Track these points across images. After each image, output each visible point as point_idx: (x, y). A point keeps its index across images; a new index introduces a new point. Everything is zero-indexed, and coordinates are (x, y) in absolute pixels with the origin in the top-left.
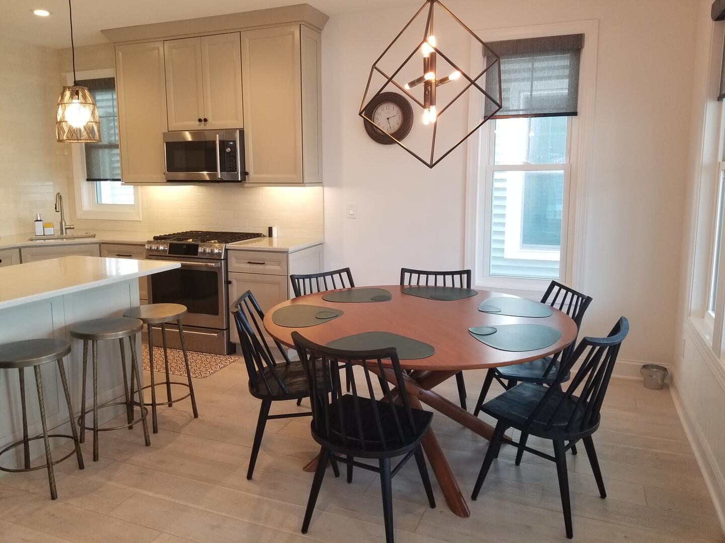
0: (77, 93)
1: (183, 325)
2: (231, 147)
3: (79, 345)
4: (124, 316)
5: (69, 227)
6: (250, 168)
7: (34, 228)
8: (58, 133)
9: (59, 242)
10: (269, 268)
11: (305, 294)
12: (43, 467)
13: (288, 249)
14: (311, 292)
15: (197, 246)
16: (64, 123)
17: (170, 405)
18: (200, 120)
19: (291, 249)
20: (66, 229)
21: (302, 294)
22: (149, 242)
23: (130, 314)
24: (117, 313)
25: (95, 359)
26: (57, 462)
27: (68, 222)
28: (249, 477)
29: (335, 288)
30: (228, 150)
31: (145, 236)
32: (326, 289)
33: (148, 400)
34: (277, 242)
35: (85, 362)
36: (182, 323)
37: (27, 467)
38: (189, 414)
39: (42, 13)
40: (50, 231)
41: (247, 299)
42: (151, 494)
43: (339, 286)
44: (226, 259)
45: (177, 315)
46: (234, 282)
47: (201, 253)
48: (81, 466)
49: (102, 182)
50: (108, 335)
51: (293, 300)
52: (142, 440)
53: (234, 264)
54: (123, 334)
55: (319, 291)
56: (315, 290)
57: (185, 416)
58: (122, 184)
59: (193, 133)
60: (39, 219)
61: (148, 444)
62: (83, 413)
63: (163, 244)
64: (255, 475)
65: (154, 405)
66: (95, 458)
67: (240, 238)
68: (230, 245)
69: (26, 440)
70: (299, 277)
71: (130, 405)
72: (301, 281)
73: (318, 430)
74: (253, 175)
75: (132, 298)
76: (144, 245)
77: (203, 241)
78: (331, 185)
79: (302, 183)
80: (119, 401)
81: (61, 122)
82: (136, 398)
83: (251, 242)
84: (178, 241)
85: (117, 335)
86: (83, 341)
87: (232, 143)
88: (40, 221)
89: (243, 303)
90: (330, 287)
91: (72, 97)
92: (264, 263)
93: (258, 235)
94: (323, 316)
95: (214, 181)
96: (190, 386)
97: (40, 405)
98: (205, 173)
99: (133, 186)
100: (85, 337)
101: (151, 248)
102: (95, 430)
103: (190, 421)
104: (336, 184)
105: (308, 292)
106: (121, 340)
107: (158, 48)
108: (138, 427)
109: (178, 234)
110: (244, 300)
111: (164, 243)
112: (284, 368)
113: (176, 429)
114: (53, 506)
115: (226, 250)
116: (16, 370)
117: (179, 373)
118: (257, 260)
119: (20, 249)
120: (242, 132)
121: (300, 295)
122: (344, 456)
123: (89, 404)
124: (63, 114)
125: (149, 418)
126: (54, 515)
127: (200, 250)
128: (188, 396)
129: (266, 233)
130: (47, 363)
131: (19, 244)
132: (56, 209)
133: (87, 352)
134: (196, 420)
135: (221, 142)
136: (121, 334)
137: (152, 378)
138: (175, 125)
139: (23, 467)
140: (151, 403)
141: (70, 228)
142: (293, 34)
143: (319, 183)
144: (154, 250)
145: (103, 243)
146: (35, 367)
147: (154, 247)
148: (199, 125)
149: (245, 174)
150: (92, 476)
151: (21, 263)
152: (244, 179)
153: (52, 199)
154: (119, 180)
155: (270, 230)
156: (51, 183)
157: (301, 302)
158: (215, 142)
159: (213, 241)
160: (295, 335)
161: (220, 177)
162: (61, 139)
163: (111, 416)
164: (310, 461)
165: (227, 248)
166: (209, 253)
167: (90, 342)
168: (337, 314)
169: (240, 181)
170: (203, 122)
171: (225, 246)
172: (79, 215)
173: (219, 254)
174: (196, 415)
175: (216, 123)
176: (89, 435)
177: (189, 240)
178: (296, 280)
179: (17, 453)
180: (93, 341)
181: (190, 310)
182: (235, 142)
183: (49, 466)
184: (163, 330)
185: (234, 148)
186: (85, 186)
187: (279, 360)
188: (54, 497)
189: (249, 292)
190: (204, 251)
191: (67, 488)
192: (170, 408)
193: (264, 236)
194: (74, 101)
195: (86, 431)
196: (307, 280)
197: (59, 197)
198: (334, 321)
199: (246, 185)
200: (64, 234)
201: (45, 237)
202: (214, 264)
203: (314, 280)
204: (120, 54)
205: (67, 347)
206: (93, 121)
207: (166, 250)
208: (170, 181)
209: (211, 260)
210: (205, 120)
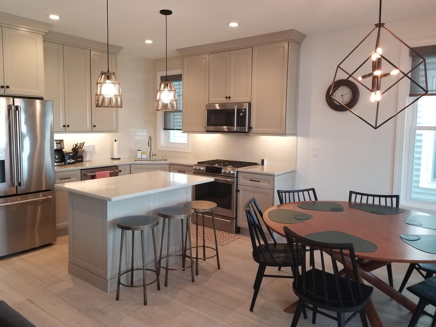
0: (167, 85)
1: (214, 214)
2: (243, 112)
3: (161, 220)
4: (184, 206)
5: (154, 154)
6: (253, 124)
7: (137, 154)
8: (157, 106)
9: (148, 162)
10: (262, 184)
11: (286, 202)
12: (141, 286)
13: (275, 174)
14: (290, 202)
15: (221, 169)
16: (160, 101)
17: (204, 260)
18: (226, 98)
19: (276, 174)
20: (152, 155)
21: (284, 202)
22: (195, 165)
23: (185, 206)
24: (180, 204)
25: (169, 229)
26: (149, 285)
27: (153, 152)
28: (251, 310)
29: (305, 200)
30: (241, 114)
31: (193, 162)
32: (299, 201)
33: (194, 256)
34: (267, 169)
35: (163, 230)
36: (214, 213)
37: (132, 285)
38: (215, 267)
39: (149, 42)
40: (144, 156)
41: (253, 203)
42: (196, 310)
43: (307, 199)
44: (237, 177)
45: (212, 208)
46: (241, 191)
47: (223, 173)
48: (159, 289)
49: (171, 131)
50: (177, 217)
51: (278, 206)
52: (190, 278)
53: (241, 180)
54: (184, 217)
55: (294, 201)
56: (292, 201)
57: (213, 268)
58: (182, 133)
59: (220, 105)
60: (139, 150)
61: (193, 281)
62: (161, 258)
63: (202, 166)
64: (254, 309)
65: (197, 258)
66: (166, 285)
67: (245, 165)
68: (240, 169)
69: (132, 270)
70: (282, 192)
71: (184, 256)
72: (284, 194)
73: (297, 288)
74: (254, 129)
75: (188, 196)
76: (193, 167)
77: (224, 166)
78: (302, 136)
79: (284, 134)
80: (178, 253)
81: (159, 100)
82: (188, 253)
83: (251, 168)
84: (210, 165)
85: (181, 217)
86: (163, 218)
88: (140, 150)
89: (250, 205)
90: (302, 200)
91: (164, 87)
92: (259, 181)
93: (255, 164)
94: (299, 218)
95: (230, 132)
96: (217, 250)
97: (143, 252)
98: (225, 127)
99: (187, 134)
100: (165, 216)
101: (196, 168)
102: (167, 269)
103: (216, 271)
104: (306, 135)
105: (288, 201)
106: (182, 220)
107: (206, 58)
108: (188, 271)
109: (210, 161)
110: (251, 203)
111: (203, 166)
112: (273, 247)
113: (208, 275)
114: (145, 308)
115: (237, 172)
116: (131, 232)
117: (208, 241)
118: (255, 179)
119: (130, 165)
120: (250, 104)
121: (283, 203)
122: (311, 306)
123: (164, 253)
124: (160, 96)
125: (194, 266)
126: (146, 314)
127: (223, 171)
128: (215, 256)
129: (260, 163)
130: (147, 229)
131: (130, 163)
132: (148, 144)
133: (165, 225)
134: (219, 270)
135: (238, 110)
136: (183, 217)
137: (197, 243)
138: (212, 100)
139: (130, 285)
140: (196, 257)
141: (154, 155)
142: (284, 47)
143: (295, 134)
144: (198, 170)
145: (171, 164)
146: (141, 231)
147: (198, 168)
148: (226, 100)
149: (250, 128)
150: (164, 295)
151: (130, 174)
152: (249, 131)
153: (146, 139)
154: (181, 130)
155: (263, 161)
156: (146, 131)
157: (283, 207)
158: (234, 110)
159: (229, 166)
160: (285, 229)
161: (236, 130)
162: (158, 109)
163: (174, 262)
164: (288, 306)
166: (227, 173)
167: (167, 219)
168: (308, 218)
169: (247, 132)
170: (228, 99)
171: (237, 170)
172: (158, 148)
173: (233, 174)
174: (219, 268)
175: (235, 99)
176: (163, 272)
177: (216, 165)
178: (281, 193)
179: (127, 276)
180: (169, 219)
181: (218, 206)
182: (245, 110)
183: (144, 286)
184: (203, 216)
185: (245, 113)
186: (162, 133)
187: (271, 242)
188: (145, 304)
189: (254, 199)
190: (225, 172)
191: (152, 300)
192: (204, 261)
193: (259, 165)
194: (166, 89)
195: (161, 268)
196: (287, 194)
197: (150, 138)
198: (307, 221)
199: (251, 134)
200: (151, 158)
201: (142, 160)
202: (230, 180)
203: (291, 194)
204: (186, 61)
205: (156, 222)
206: (174, 100)
207: (204, 170)
208: (208, 132)
209: (229, 177)
210: (229, 97)
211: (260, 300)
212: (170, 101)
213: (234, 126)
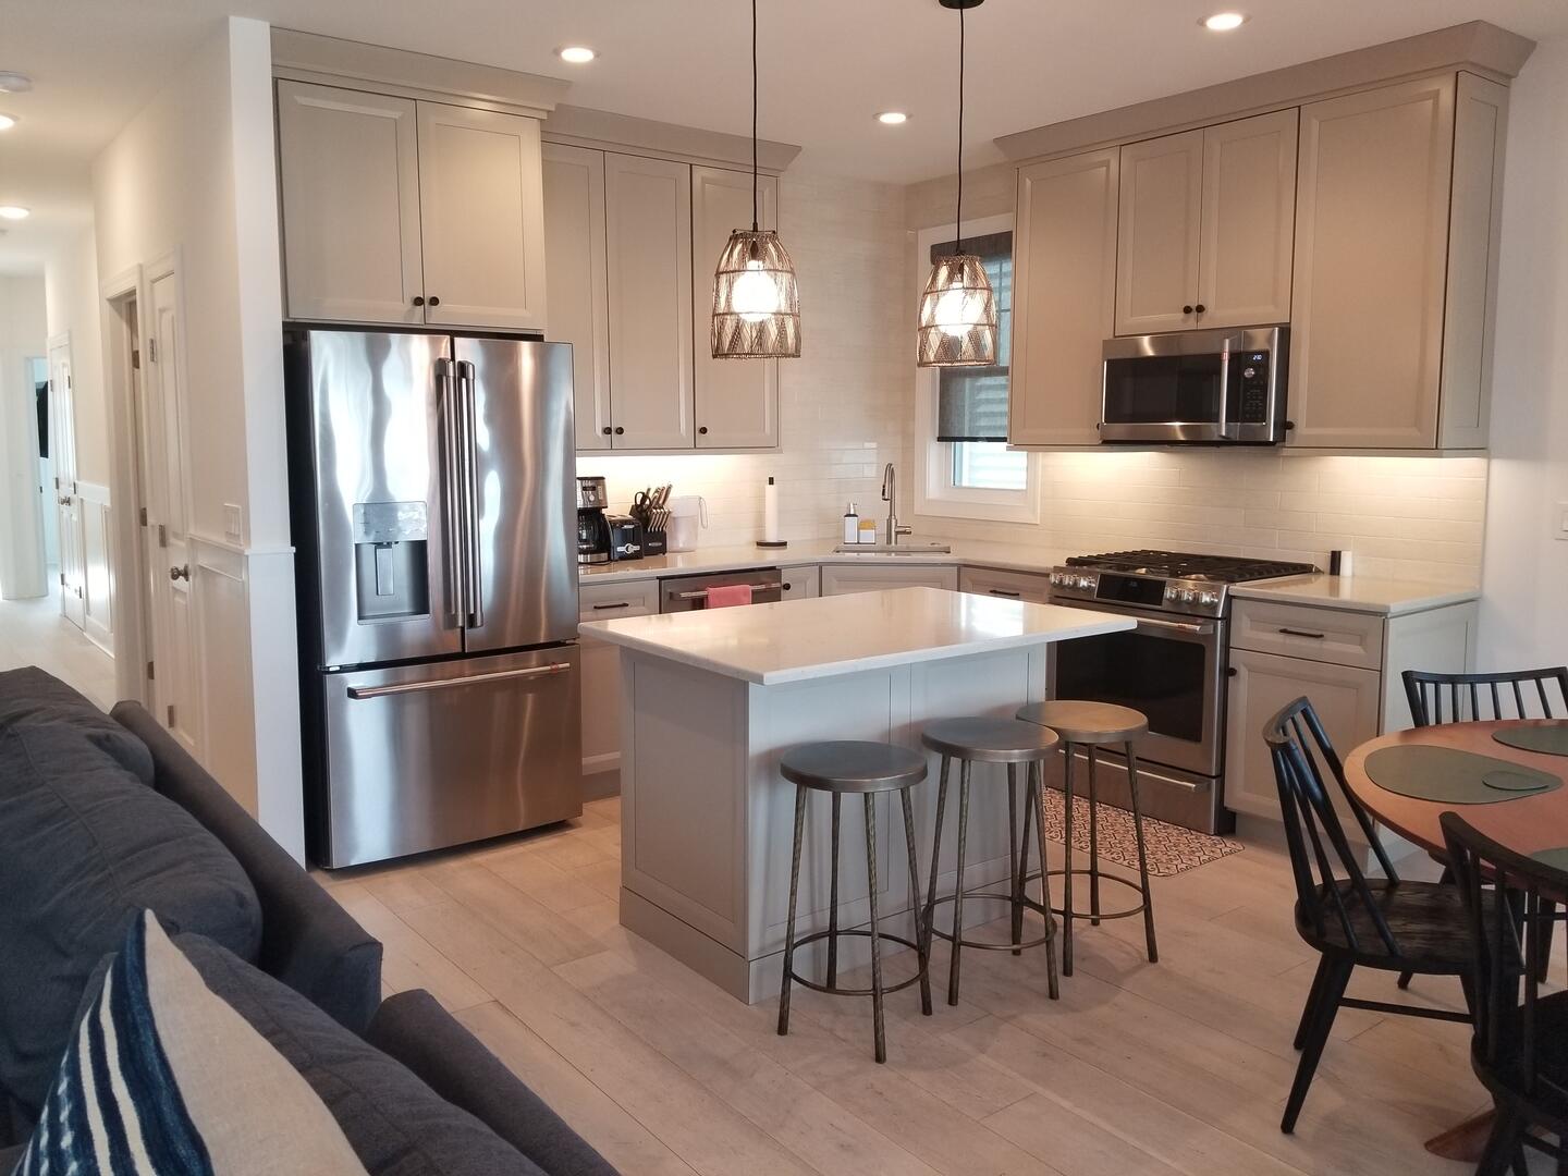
0: (961, 270)
1: (1137, 758)
2: (1256, 366)
3: (934, 761)
4: (1017, 718)
5: (903, 529)
6: (1298, 411)
7: (842, 528)
8: (921, 347)
9: (883, 557)
10: (1332, 647)
11: (1438, 721)
12: (864, 993)
13: (1388, 608)
14: (1455, 719)
15: (1161, 586)
16: (933, 330)
17: (1095, 923)
18: (1187, 310)
19: (1395, 608)
20: (897, 533)
21: (1432, 721)
22: (1057, 569)
23: (1023, 720)
24: (1003, 709)
25: (965, 797)
26: (891, 990)
27: (900, 520)
28: (1288, 1126)
29: (1522, 715)
30: (1250, 372)
31: (1049, 557)
32: (1498, 716)
33: (1057, 903)
34: (1351, 587)
35: (941, 800)
36: (1138, 752)
37: (830, 986)
38: (1139, 953)
40: (868, 536)
41: (1299, 717)
42: (1066, 1104)
43: (1534, 711)
44: (1227, 619)
45: (1127, 731)
46: (1243, 672)
47: (1170, 600)
48: (927, 1009)
49: (965, 443)
50: (992, 754)
51: (1406, 733)
52: (1043, 983)
53: (1246, 631)
54: (1021, 756)
55: (1475, 717)
56: (1466, 715)
57: (1128, 953)
58: (1009, 449)
59: (1159, 338)
60: (852, 513)
61: (1053, 994)
62: (932, 902)
63: (1085, 575)
64: (1299, 1126)
65: (1067, 913)
66: (952, 999)
67: (1261, 574)
68: (1238, 588)
69: (833, 933)
70: (1425, 679)
71: (1019, 901)
72: (1430, 688)
74: (1303, 430)
75: (1032, 683)
76: (1048, 575)
77: (1174, 574)
78: (1513, 454)
79: (1433, 449)
80: (995, 889)
81: (927, 327)
82: (1033, 891)
83: (1286, 584)
84: (1118, 570)
85: (1010, 756)
86: (941, 756)
87: (1259, 357)
88: (855, 515)
90: (1509, 712)
91: (950, 279)
92: (1321, 636)
93: (1304, 569)
94: (1502, 784)
95: (1194, 443)
96: (1145, 890)
97: (870, 871)
98: (1178, 424)
99: (1025, 453)
100: (947, 750)
101: (1061, 581)
102: (956, 942)
103: (1139, 968)
104: (1528, 450)
105: (1447, 717)
106: (1011, 767)
107: (1107, 164)
108: (1034, 958)
109: (1117, 555)
110: (1293, 719)
111: (1090, 574)
113: (1112, 978)
114: (878, 1073)
115: (1229, 598)
116: (827, 796)
117: (1109, 856)
118: (1307, 625)
119: (820, 566)
120: (1285, 332)
121: (1427, 724)
123: (946, 882)
124: (933, 311)
125: (1058, 940)
126: (881, 1094)
127: (1169, 593)
128: (1138, 910)
129: (1323, 563)
130: (884, 788)
131: (820, 558)
132: (883, 494)
133: (946, 781)
134: (1153, 966)
135: (1234, 356)
136: (1017, 756)
137: (1068, 857)
138: (1128, 324)
139: (824, 983)
140: (1063, 909)
141: (904, 532)
142: (1436, 95)
143: (1480, 449)
144: (1068, 586)
145: (965, 566)
146: (866, 795)
147: (1068, 580)
148: (1184, 321)
149: (1284, 426)
150: (945, 1034)
151: (821, 596)
152: (1282, 439)
153: (873, 473)
154: (1003, 440)
155: (1335, 558)
156: (874, 445)
157: (1428, 740)
158: (1219, 357)
159: (1193, 576)
160: (1449, 823)
161: (1224, 434)
162: (925, 360)
163: (981, 919)
165: (1231, 593)
166: (1187, 602)
167: (955, 762)
168: (1545, 785)
169: (1273, 444)
170: (1194, 314)
171: (1227, 589)
172: (919, 507)
173: (1213, 606)
174: (1153, 957)
175: (1221, 314)
176: (940, 951)
177: (1138, 571)
178: (1418, 684)
179: (815, 953)
180: (963, 761)
181: (1152, 726)
182: (1266, 354)
183: (876, 993)
184: (1091, 761)
185: (1263, 368)
186: (934, 451)
188: (880, 1058)
190: (1179, 596)
191: (902, 1046)
192: (1094, 928)
193: (1318, 571)
194: (956, 285)
195: (934, 937)
196: (1446, 689)
197: (890, 471)
198: (1537, 798)
199: (1286, 452)
200: (893, 544)
201: (859, 547)
202: (1198, 628)
203: (1464, 690)
204: (1028, 182)
205: (920, 766)
206: (985, 322)
207: (1093, 589)
208: (1110, 443)
209: (1193, 617)
210: (1200, 309)
211: (1320, 1094)
212: (970, 327)
213: (1217, 419)
